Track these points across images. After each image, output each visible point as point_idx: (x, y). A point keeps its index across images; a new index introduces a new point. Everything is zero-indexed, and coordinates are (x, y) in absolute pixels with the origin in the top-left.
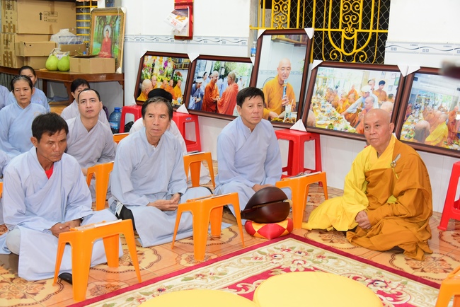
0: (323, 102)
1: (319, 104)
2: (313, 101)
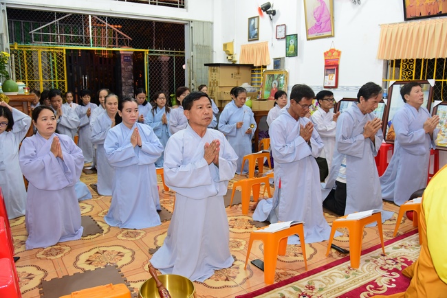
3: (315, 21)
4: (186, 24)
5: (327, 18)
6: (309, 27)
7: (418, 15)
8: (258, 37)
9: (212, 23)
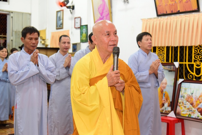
0: (185, 102)
1: (183, 103)
2: (179, 101)
3: (99, 15)
4: (8, 14)
5: (107, 13)
6: (96, 20)
7: (165, 13)
8: (63, 26)
9: (30, 14)
